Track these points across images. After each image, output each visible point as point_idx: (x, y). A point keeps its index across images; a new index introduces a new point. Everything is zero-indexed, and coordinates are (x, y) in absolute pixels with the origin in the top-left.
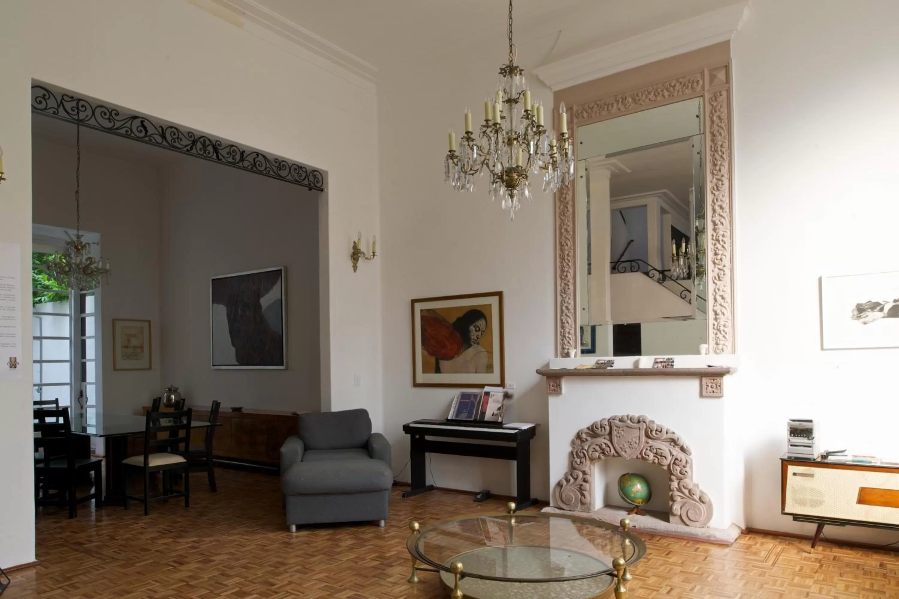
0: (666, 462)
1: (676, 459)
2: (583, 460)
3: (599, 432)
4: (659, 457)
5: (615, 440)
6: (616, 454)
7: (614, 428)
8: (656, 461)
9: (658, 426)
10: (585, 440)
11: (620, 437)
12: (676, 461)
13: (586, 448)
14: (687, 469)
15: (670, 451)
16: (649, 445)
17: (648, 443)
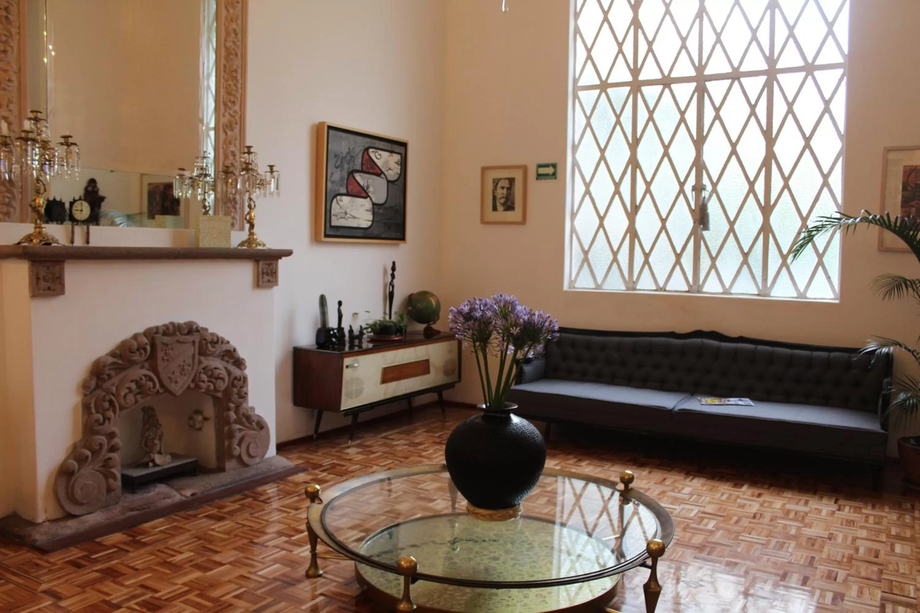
0: (222, 386)
1: (235, 378)
2: (110, 414)
3: (136, 357)
4: (214, 380)
5: (161, 365)
6: (161, 391)
7: (159, 347)
8: (212, 387)
9: (212, 334)
10: (106, 377)
11: (168, 360)
12: (236, 382)
13: (114, 389)
14: (244, 389)
15: (226, 369)
16: (203, 366)
17: (200, 362)
